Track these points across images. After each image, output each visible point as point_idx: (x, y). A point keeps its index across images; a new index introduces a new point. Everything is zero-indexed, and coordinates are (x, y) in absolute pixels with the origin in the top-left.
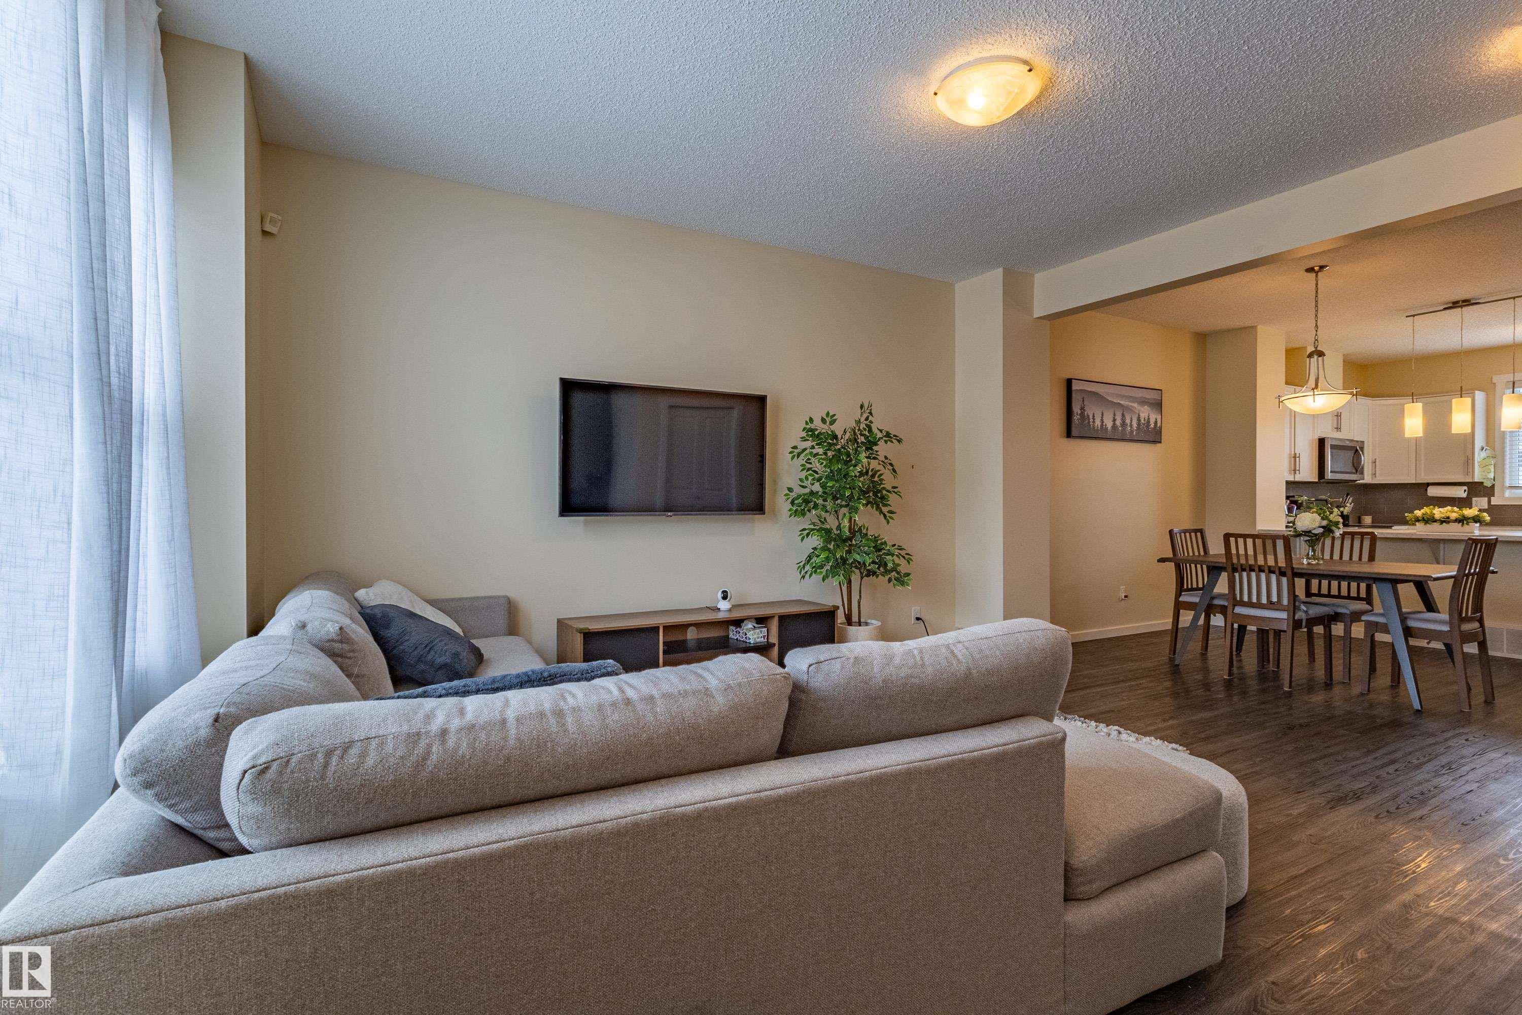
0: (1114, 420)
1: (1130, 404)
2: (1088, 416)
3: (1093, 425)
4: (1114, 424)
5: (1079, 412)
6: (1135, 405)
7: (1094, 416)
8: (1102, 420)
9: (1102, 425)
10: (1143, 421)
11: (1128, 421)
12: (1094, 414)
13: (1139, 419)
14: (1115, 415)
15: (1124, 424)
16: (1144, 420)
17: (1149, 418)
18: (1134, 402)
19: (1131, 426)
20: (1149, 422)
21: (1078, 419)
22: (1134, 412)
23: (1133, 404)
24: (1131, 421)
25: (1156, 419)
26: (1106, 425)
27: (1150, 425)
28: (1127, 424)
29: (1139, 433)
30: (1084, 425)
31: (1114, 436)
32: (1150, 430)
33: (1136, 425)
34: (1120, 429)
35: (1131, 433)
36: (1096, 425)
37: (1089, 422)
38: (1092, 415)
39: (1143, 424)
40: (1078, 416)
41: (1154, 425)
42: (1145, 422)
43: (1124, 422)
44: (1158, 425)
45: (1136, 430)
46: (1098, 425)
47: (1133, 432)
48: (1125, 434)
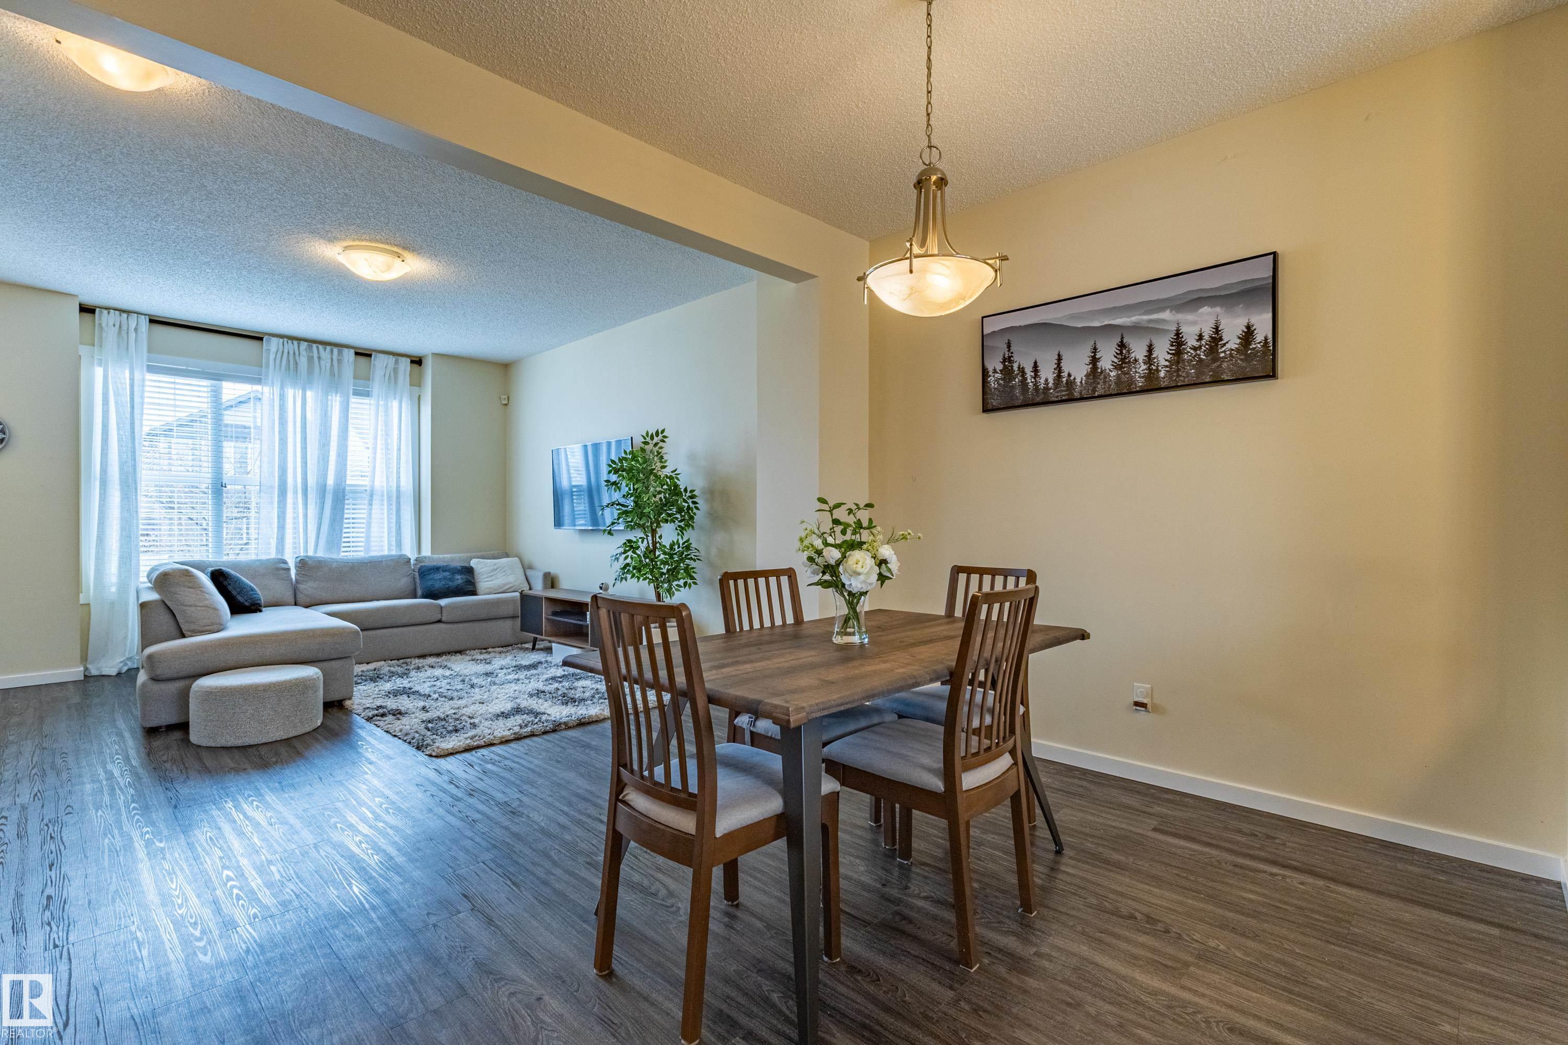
0: (1094, 361)
2: (1022, 371)
3: (1035, 384)
4: (1095, 367)
5: (1000, 367)
6: (1166, 315)
7: (1036, 366)
8: (1059, 368)
9: (1059, 376)
10: (1192, 342)
11: (1139, 354)
12: (1035, 363)
13: (1178, 341)
14: (1095, 350)
15: (1124, 359)
16: (1200, 337)
17: (1217, 331)
18: (1162, 309)
19: (1149, 359)
20: (1216, 339)
21: (997, 380)
22: (1160, 331)
23: (1155, 316)
24: (1150, 349)
25: (1248, 327)
26: (1069, 375)
27: (1224, 345)
28: (1136, 360)
29: (1178, 370)
30: (1013, 387)
31: (1094, 390)
32: (1222, 355)
33: (1168, 357)
34: (1112, 374)
35: (1151, 374)
36: (1042, 381)
37: (1024, 379)
38: (1032, 365)
39: (1195, 349)
40: (996, 375)
41: (1238, 341)
42: (1203, 342)
43: (1125, 358)
44: (1259, 337)
45: (1167, 366)
46: (1047, 380)
47: (1158, 371)
48: (1131, 381)
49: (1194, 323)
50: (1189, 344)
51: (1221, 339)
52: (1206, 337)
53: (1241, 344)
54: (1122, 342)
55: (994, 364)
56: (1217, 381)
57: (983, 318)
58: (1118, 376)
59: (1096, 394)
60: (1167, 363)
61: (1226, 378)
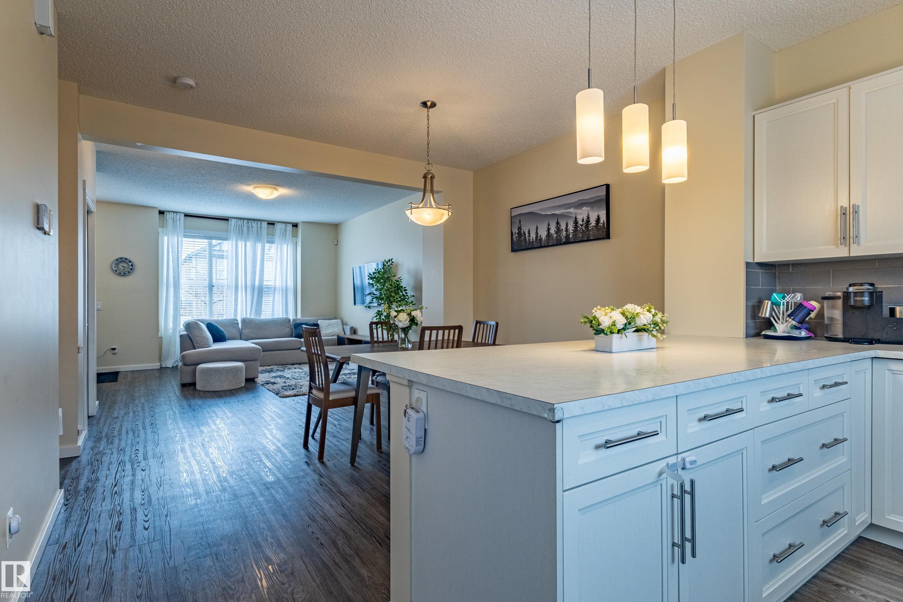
0: (549, 229)
1: (565, 211)
2: (524, 233)
3: (529, 240)
4: (549, 233)
5: (517, 231)
6: (572, 210)
7: (529, 231)
8: (537, 233)
9: (537, 237)
10: (580, 222)
11: (563, 227)
12: (529, 230)
13: (576, 222)
14: (549, 225)
15: (558, 231)
16: (583, 221)
17: (588, 218)
18: (570, 208)
19: (567, 230)
20: (588, 221)
21: (516, 237)
22: (570, 217)
23: (568, 211)
24: (567, 226)
25: (598, 216)
26: (540, 236)
27: (591, 224)
28: (562, 230)
29: (576, 235)
30: (521, 241)
31: (549, 243)
32: (590, 228)
33: (573, 229)
34: (555, 236)
35: (567, 236)
36: (531, 238)
37: (525, 237)
38: (528, 231)
39: (581, 225)
40: (516, 235)
41: (595, 222)
42: (584, 223)
43: (559, 229)
44: (602, 221)
45: (572, 233)
46: (533, 238)
47: (569, 235)
48: (561, 239)
49: (581, 214)
50: (579, 223)
51: (590, 222)
52: (585, 220)
53: (596, 224)
54: (558, 221)
55: (516, 231)
56: (589, 240)
57: (511, 209)
58: (556, 237)
59: (549, 245)
60: (572, 232)
61: (592, 239)
